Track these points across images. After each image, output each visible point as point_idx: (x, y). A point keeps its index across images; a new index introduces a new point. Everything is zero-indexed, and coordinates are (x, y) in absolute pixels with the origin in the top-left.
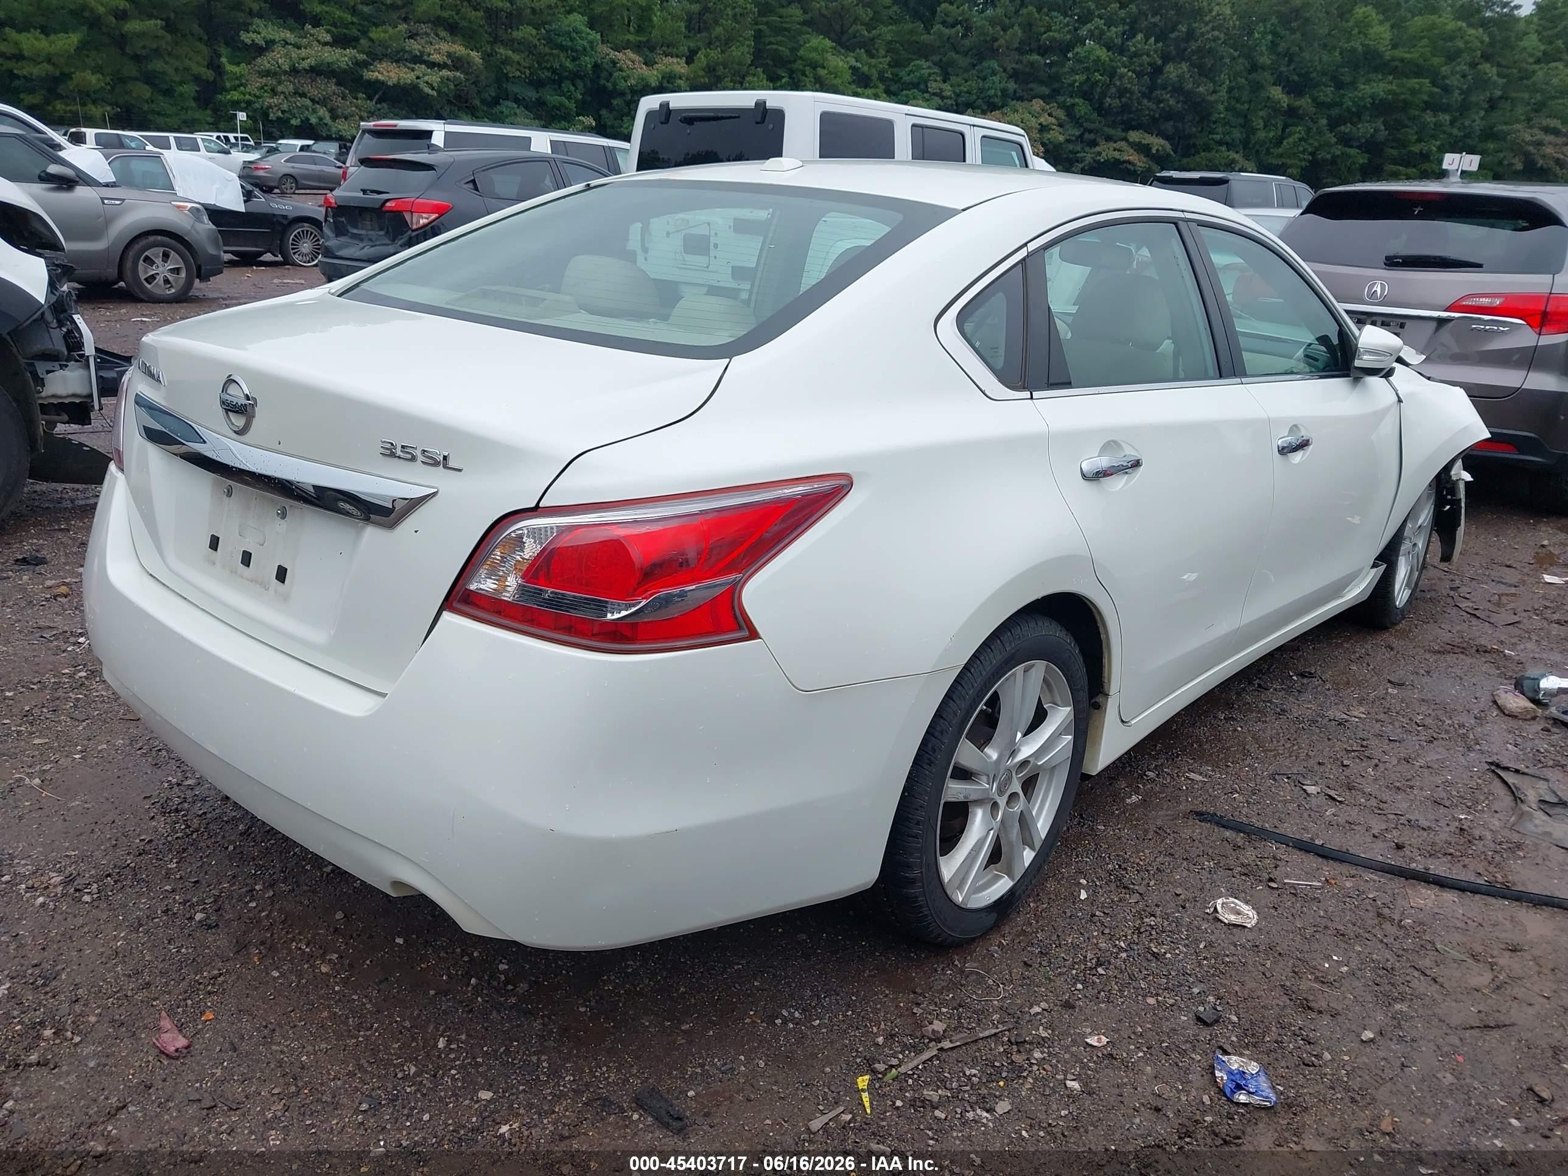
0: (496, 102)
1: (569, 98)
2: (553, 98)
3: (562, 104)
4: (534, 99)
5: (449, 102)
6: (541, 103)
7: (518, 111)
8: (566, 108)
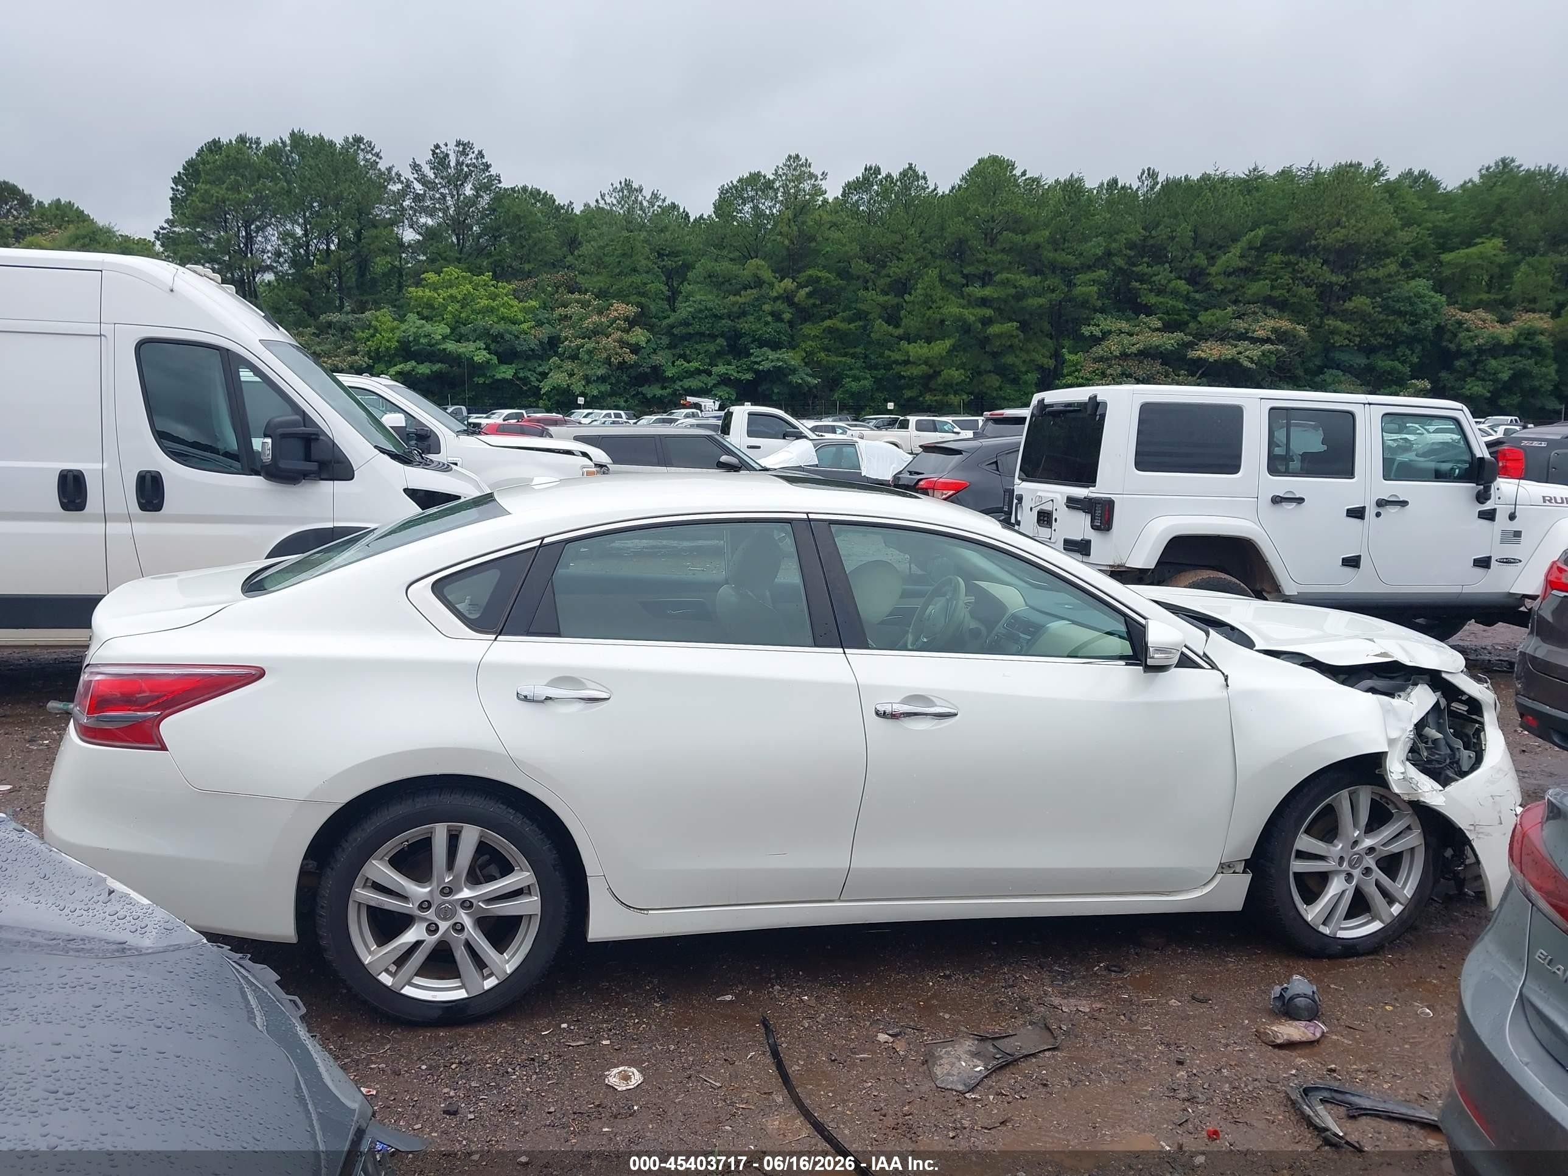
0: (1320, 370)
1: (1403, 363)
2: (1383, 363)
3: (1393, 369)
4: (1363, 365)
5: (1271, 373)
6: (1370, 369)
7: (1343, 378)
8: (1400, 373)
